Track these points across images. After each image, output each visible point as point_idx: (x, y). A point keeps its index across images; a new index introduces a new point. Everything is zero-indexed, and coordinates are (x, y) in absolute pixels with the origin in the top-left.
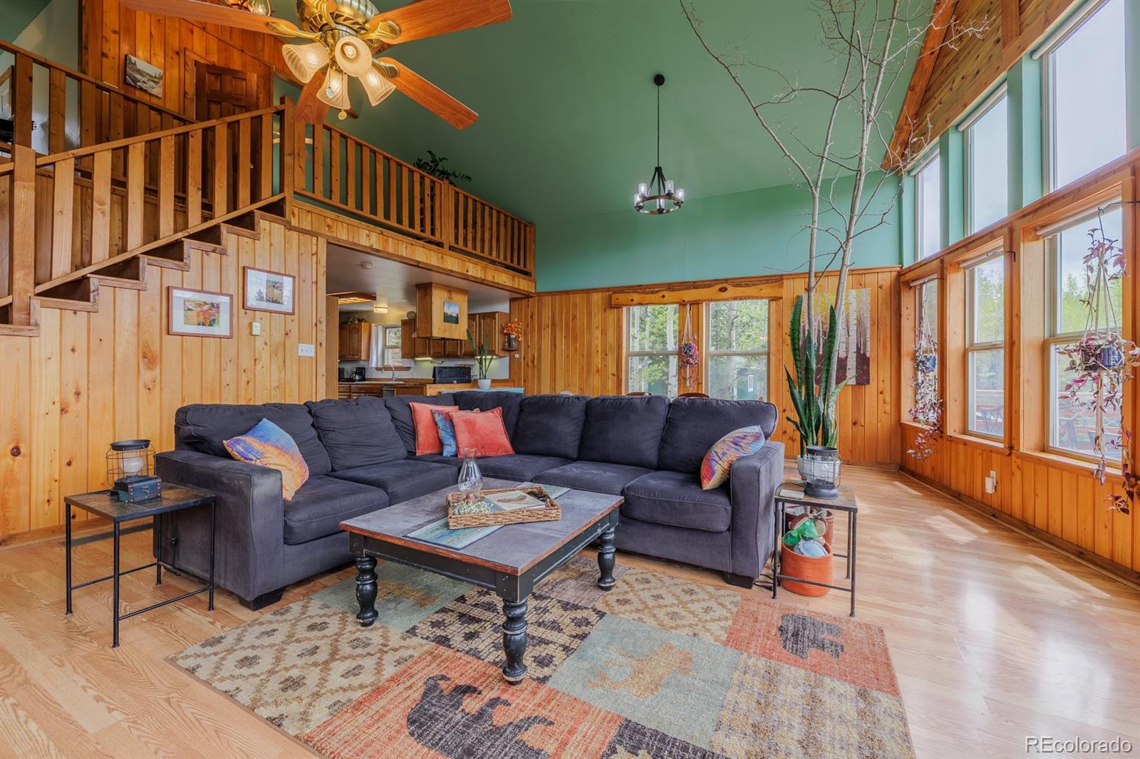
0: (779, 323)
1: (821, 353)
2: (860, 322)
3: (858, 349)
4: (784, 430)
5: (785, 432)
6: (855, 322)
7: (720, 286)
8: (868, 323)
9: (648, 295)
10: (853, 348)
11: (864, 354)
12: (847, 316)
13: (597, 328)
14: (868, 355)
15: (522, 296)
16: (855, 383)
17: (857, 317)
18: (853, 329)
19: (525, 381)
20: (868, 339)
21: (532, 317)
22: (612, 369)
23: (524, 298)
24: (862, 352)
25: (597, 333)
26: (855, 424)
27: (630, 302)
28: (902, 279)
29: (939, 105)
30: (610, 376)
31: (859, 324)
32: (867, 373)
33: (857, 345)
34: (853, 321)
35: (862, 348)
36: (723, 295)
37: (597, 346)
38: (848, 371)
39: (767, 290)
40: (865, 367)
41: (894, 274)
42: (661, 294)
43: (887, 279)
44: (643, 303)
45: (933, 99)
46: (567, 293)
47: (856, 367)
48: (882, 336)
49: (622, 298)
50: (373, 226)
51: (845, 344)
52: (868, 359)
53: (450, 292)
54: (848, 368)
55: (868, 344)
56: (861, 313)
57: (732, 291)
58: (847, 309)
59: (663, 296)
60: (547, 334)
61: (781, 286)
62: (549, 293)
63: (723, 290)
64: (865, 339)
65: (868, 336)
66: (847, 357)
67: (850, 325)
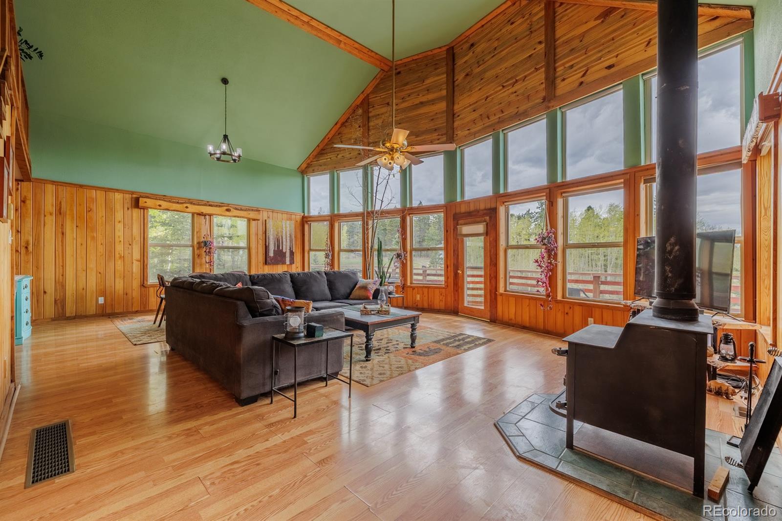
2: (290, 236)
7: (227, 208)
9: (174, 204)
10: (288, 248)
12: (286, 232)
13: (120, 222)
14: (293, 250)
16: (289, 263)
18: (288, 238)
20: (294, 244)
22: (137, 255)
27: (156, 206)
28: (305, 219)
29: (329, 159)
32: (293, 259)
33: (290, 247)
34: (288, 235)
36: (228, 213)
38: (287, 258)
40: (293, 255)
41: (301, 217)
42: (185, 205)
43: (299, 218)
44: (170, 209)
45: (326, 155)
46: (81, 186)
47: (290, 256)
48: (297, 243)
49: (149, 202)
51: (285, 245)
52: (294, 253)
55: (294, 246)
56: (291, 232)
58: (286, 230)
59: (187, 207)
61: (259, 214)
62: (53, 182)
63: (229, 210)
64: (292, 243)
66: (286, 252)
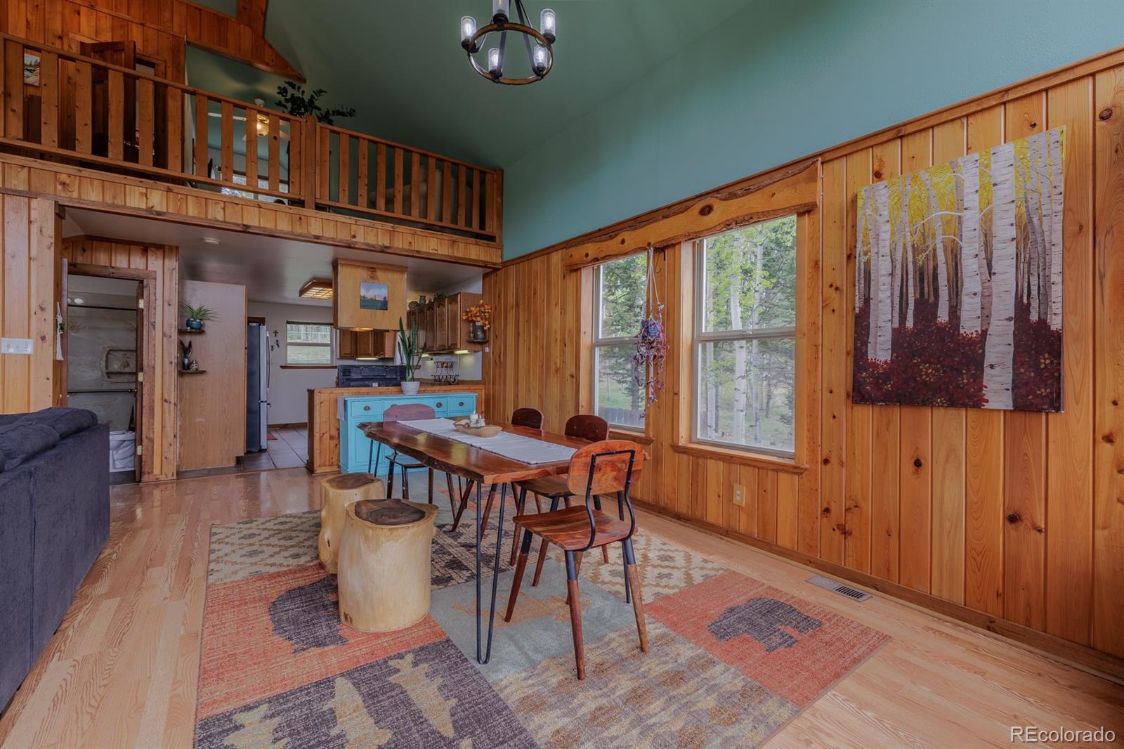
0: (817, 263)
1: (910, 323)
2: (1026, 232)
3: (1022, 310)
4: (825, 506)
5: (827, 510)
6: (1013, 232)
7: (702, 205)
8: (1054, 231)
9: (604, 244)
10: (1004, 307)
11: (1043, 323)
12: (988, 219)
13: (556, 305)
14: (1055, 323)
15: (491, 270)
16: (1011, 408)
17: (1019, 217)
18: (1006, 252)
19: (493, 383)
20: (1056, 278)
21: (499, 297)
22: (570, 367)
23: (492, 272)
24: (1034, 317)
25: (556, 312)
26: (1013, 519)
27: (585, 259)
30: (569, 378)
31: (1026, 238)
32: (1054, 377)
33: (1018, 299)
34: (1005, 231)
35: (1035, 304)
36: (707, 221)
37: (555, 332)
38: (987, 370)
39: (785, 195)
40: (1045, 361)
42: (619, 238)
44: (599, 257)
47: (1014, 359)
49: (575, 253)
50: (152, 181)
51: (978, 299)
53: (373, 269)
54: (986, 364)
55: (1056, 292)
56: (1032, 204)
57: (721, 210)
59: (623, 242)
60: (511, 316)
61: (813, 178)
62: (513, 261)
63: (706, 211)
64: (1047, 277)
65: (1056, 267)
66: (984, 334)
67: (996, 244)
